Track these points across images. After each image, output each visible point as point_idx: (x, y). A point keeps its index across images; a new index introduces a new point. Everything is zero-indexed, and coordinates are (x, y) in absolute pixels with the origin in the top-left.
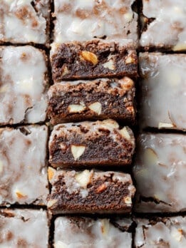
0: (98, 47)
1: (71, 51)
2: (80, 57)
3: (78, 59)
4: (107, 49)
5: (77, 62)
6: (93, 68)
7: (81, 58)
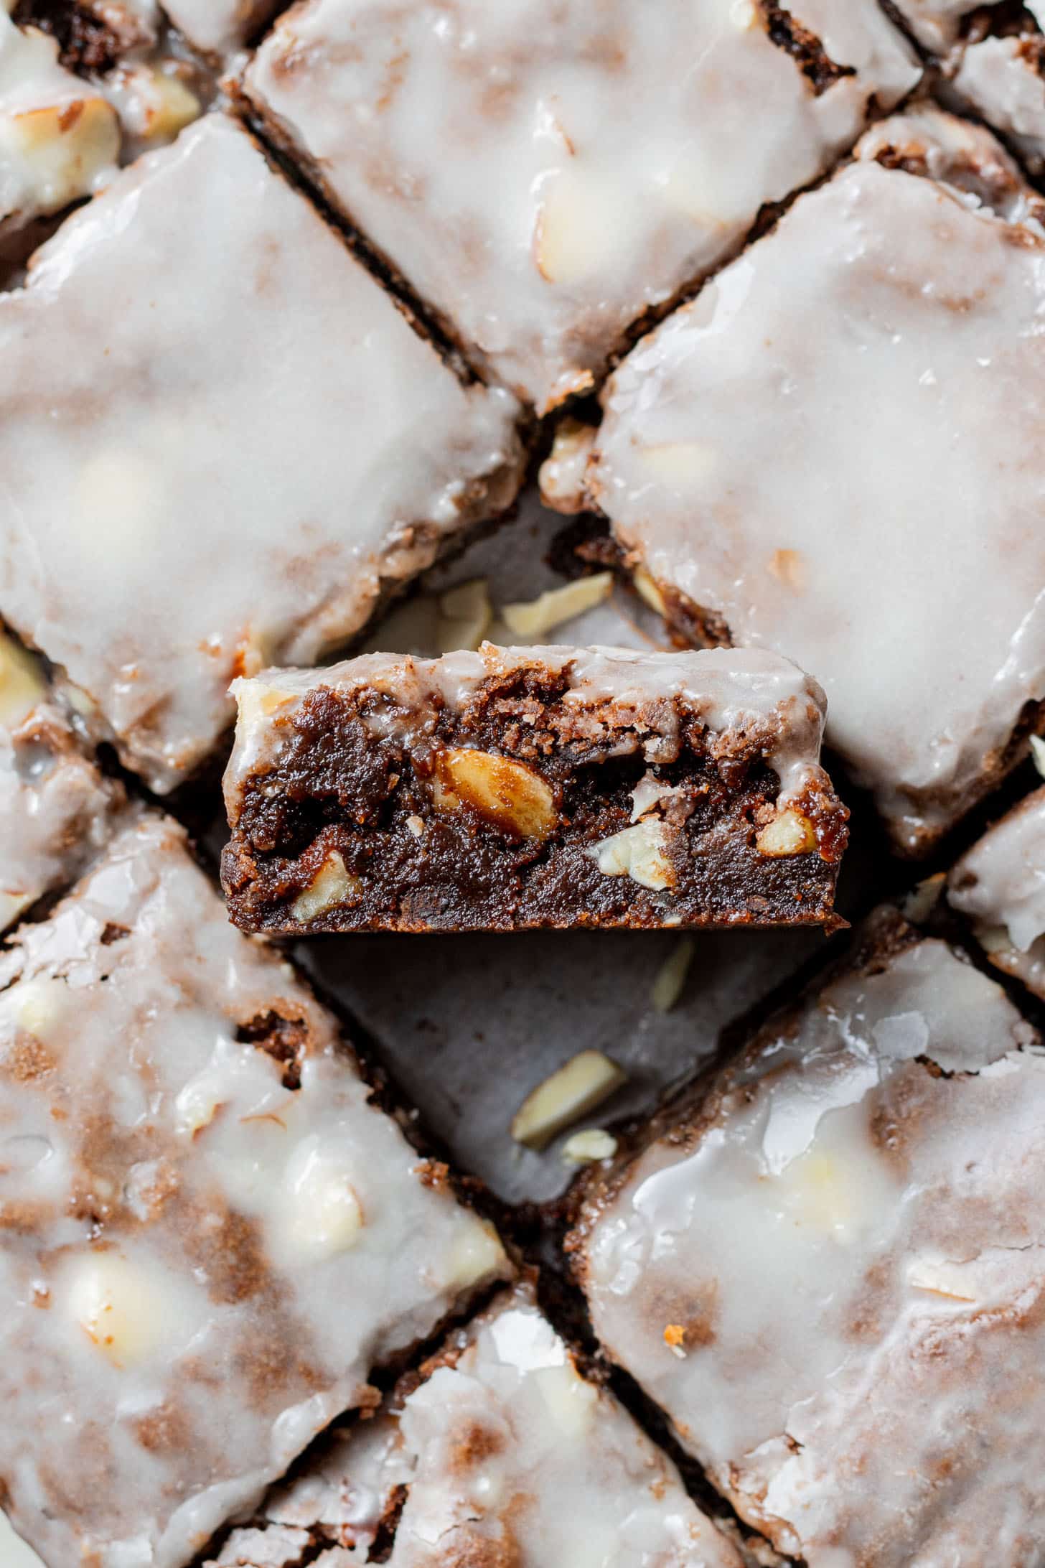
0: (561, 723)
1: (373, 743)
2: (437, 787)
3: (424, 806)
4: (625, 746)
5: (415, 825)
6: (523, 871)
7: (443, 799)
